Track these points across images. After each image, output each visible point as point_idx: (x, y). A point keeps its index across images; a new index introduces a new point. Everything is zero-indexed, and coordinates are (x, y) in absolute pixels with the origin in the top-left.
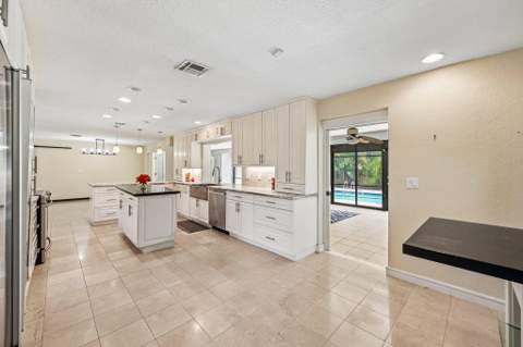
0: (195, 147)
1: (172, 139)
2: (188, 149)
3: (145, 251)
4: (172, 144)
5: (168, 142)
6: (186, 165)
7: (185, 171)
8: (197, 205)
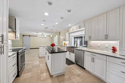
0: (67, 34)
1: (60, 33)
2: (65, 35)
3: (54, 76)
4: (60, 34)
5: (59, 34)
6: (65, 40)
7: (64, 42)
8: (70, 54)
